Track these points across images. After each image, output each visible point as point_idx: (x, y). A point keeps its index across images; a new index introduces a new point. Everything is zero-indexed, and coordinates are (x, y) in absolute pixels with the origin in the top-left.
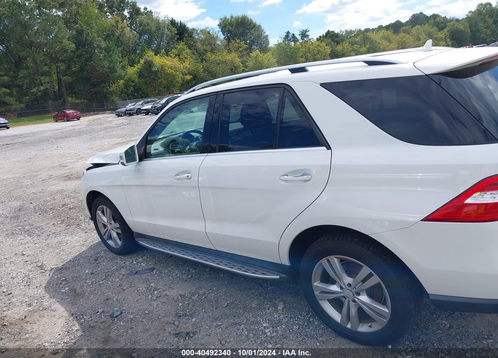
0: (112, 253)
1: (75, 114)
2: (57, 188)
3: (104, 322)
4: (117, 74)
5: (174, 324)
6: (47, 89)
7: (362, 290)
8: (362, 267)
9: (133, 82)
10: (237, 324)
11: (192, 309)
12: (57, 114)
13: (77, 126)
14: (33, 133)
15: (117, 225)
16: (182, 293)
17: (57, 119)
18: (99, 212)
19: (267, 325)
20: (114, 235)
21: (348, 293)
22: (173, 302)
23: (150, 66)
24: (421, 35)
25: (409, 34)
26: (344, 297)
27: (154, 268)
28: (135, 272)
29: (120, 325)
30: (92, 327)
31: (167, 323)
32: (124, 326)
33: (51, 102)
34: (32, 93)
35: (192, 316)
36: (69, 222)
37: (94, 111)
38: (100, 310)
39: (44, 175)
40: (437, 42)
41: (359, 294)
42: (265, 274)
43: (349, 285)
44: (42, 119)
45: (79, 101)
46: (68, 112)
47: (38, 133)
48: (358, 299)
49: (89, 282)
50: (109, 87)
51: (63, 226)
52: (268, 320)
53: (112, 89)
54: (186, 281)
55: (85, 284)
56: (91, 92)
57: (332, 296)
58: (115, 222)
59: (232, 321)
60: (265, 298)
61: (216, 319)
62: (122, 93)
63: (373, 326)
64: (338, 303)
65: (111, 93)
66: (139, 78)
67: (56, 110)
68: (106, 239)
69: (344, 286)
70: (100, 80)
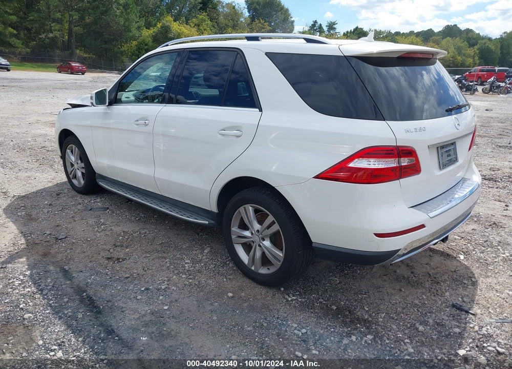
0: (75, 192)
1: (80, 68)
2: (42, 132)
3: (48, 241)
4: (131, 34)
5: (109, 251)
6: (56, 37)
7: (266, 236)
8: (268, 215)
9: (146, 45)
10: (163, 257)
11: (129, 242)
12: (62, 65)
13: (80, 80)
14: (32, 79)
15: (83, 165)
16: (126, 230)
17: (61, 70)
18: (68, 151)
19: (189, 262)
20: (79, 174)
21: (256, 239)
22: (115, 236)
23: (167, 32)
24: (450, 48)
25: (438, 44)
26: (253, 241)
27: (108, 208)
28: (90, 208)
29: (62, 246)
30: (36, 244)
31: (104, 250)
32: (65, 247)
33: (58, 51)
34: (40, 38)
35: (127, 248)
36: (43, 162)
37: (101, 68)
38: (48, 232)
39: (33, 119)
40: (464, 57)
41: (264, 240)
42: (197, 219)
43: (258, 231)
44: (46, 67)
45: (87, 55)
46: (73, 64)
47: (38, 80)
48: (263, 244)
49: (46, 211)
50: (121, 46)
51: (37, 164)
52: (192, 259)
53: (123, 49)
54: (133, 222)
55: (41, 212)
56: (101, 48)
57: (244, 240)
58: (82, 162)
59: (160, 255)
60: (196, 243)
61: (146, 252)
62: (133, 55)
63: (271, 269)
64: (248, 247)
65: (122, 53)
66: (152, 42)
67: (62, 61)
68: (71, 178)
69: (254, 232)
70: (112, 37)
